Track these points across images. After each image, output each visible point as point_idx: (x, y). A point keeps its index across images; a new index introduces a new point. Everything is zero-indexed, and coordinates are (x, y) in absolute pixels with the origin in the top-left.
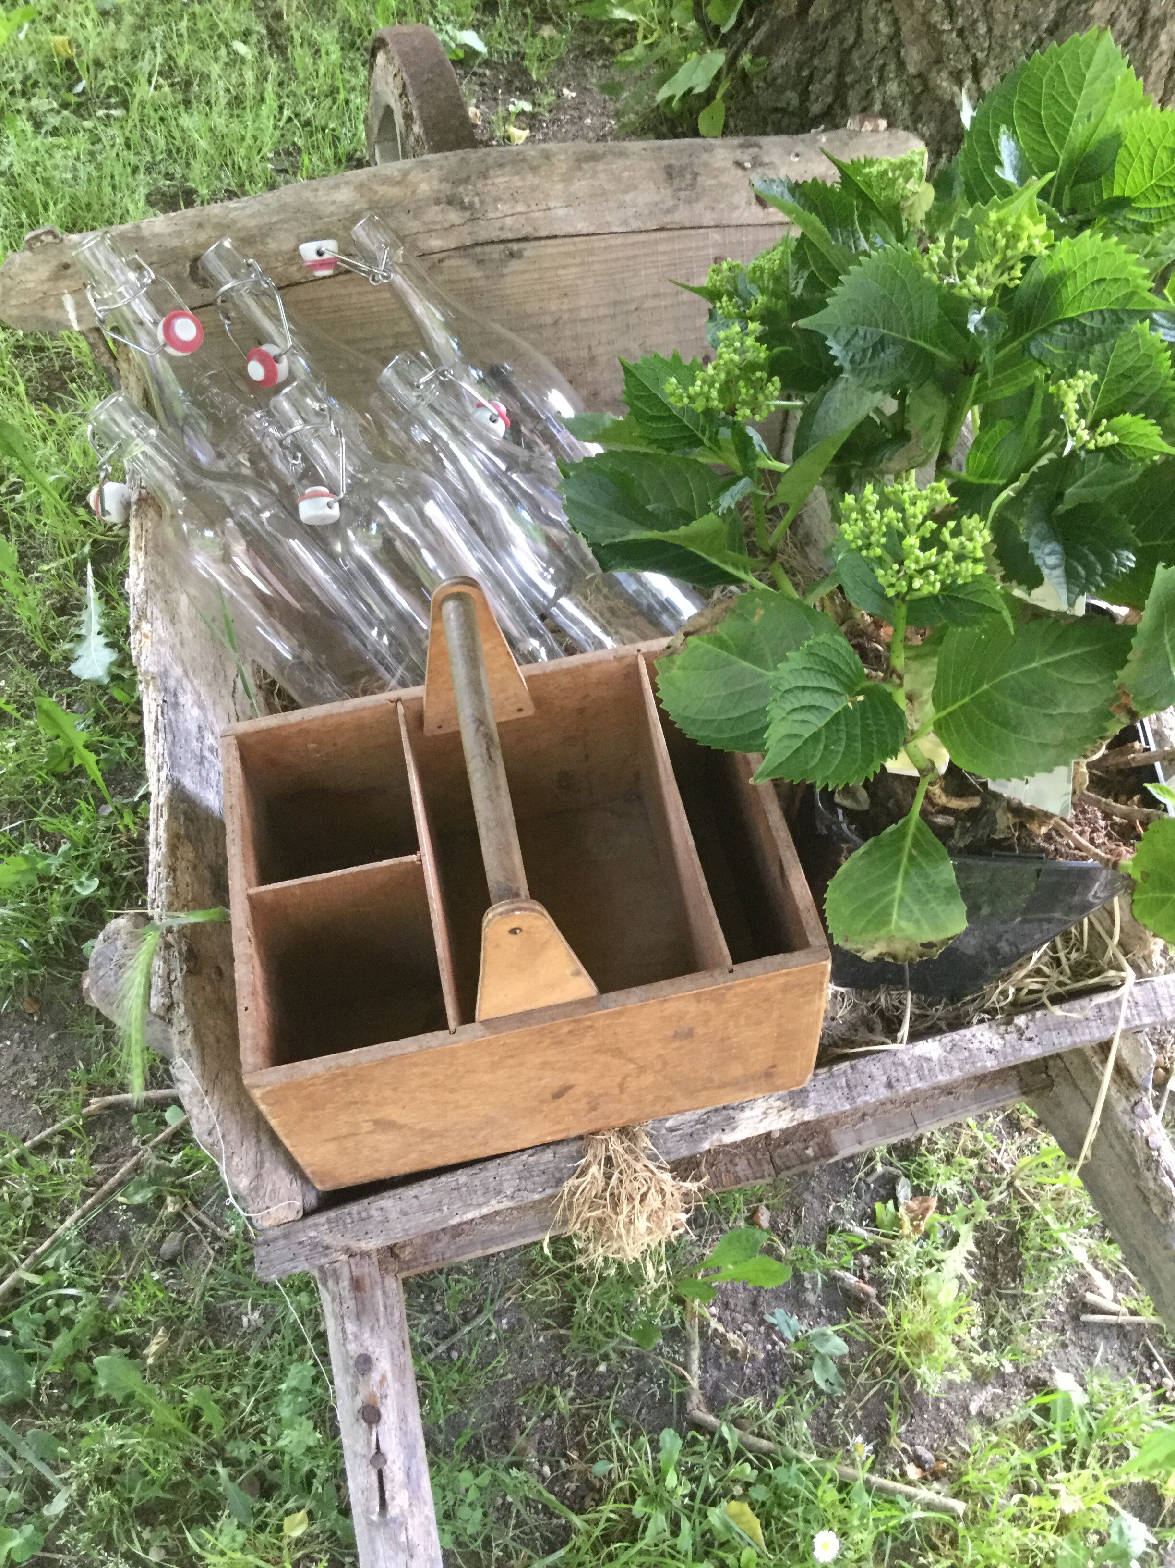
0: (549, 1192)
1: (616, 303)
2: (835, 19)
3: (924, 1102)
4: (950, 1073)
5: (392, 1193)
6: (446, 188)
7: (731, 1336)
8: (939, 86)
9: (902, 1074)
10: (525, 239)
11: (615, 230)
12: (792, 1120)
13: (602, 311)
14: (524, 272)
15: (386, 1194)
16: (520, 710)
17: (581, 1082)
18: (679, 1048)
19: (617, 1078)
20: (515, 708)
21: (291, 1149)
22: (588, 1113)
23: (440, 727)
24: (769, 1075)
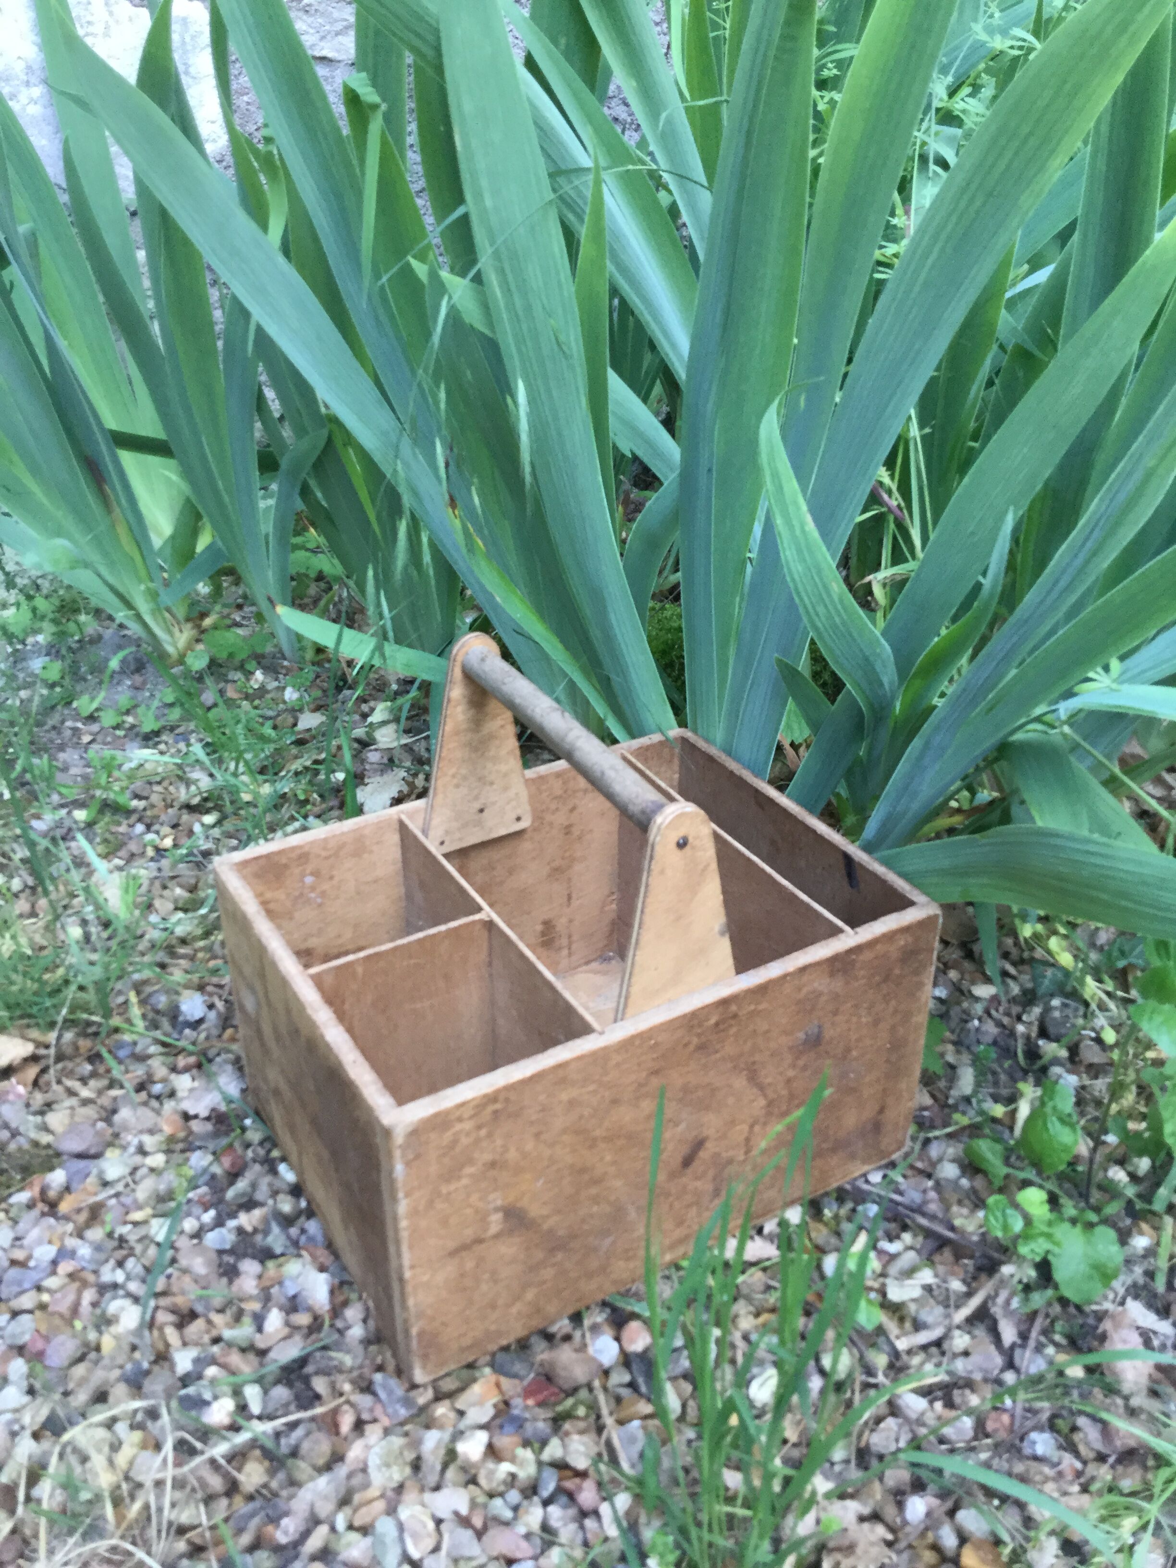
16: (518, 819)
17: (711, 1132)
18: (805, 1068)
19: (745, 1127)
20: (514, 816)
21: (407, 1274)
22: (711, 1201)
23: (442, 843)
24: (877, 1127)
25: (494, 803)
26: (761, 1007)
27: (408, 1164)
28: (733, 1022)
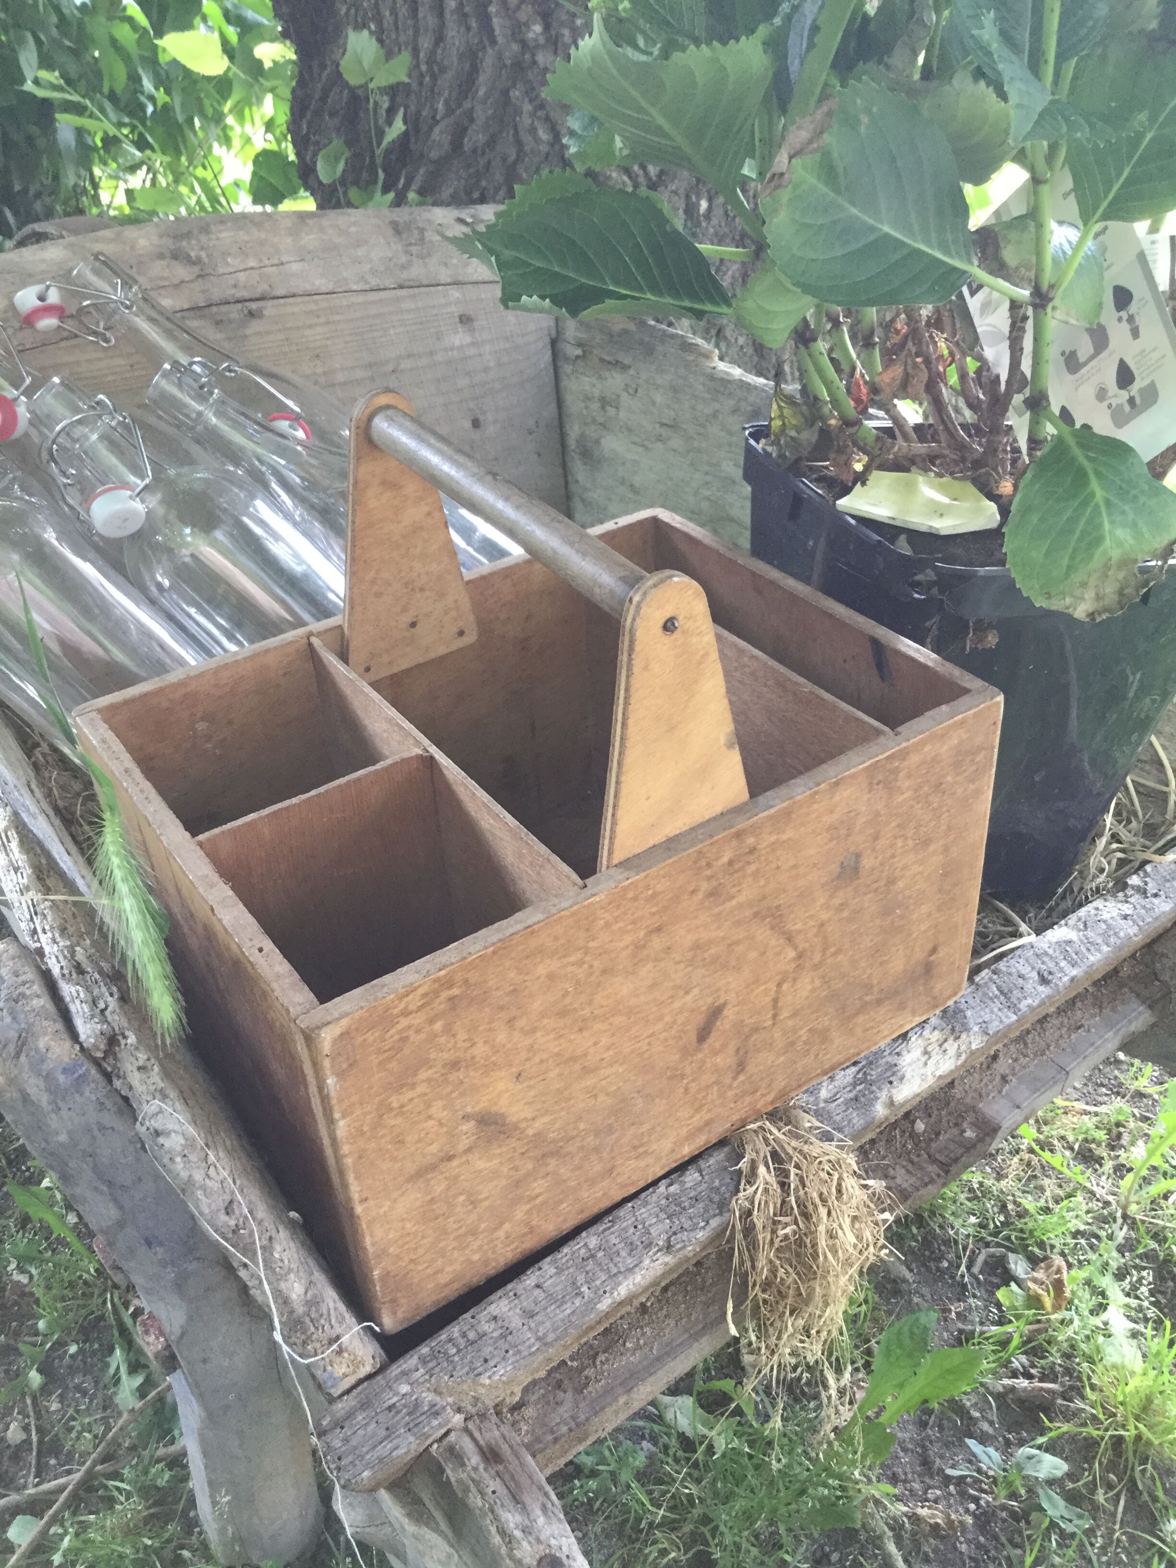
0: (715, 1223)
1: (370, 365)
2: (492, 142)
3: (1057, 1046)
4: (1099, 951)
5: (500, 1293)
6: (169, 243)
7: (923, 1512)
8: (609, 178)
9: (1051, 965)
10: (262, 298)
11: (355, 287)
12: (959, 1055)
13: (360, 374)
14: (268, 333)
15: (492, 1297)
16: (461, 633)
17: (731, 997)
18: (842, 907)
19: (772, 986)
20: (455, 630)
21: (359, 1209)
22: (735, 1078)
23: (368, 669)
24: (928, 969)
25: (427, 615)
26: (784, 837)
27: (341, 1075)
28: (751, 858)
